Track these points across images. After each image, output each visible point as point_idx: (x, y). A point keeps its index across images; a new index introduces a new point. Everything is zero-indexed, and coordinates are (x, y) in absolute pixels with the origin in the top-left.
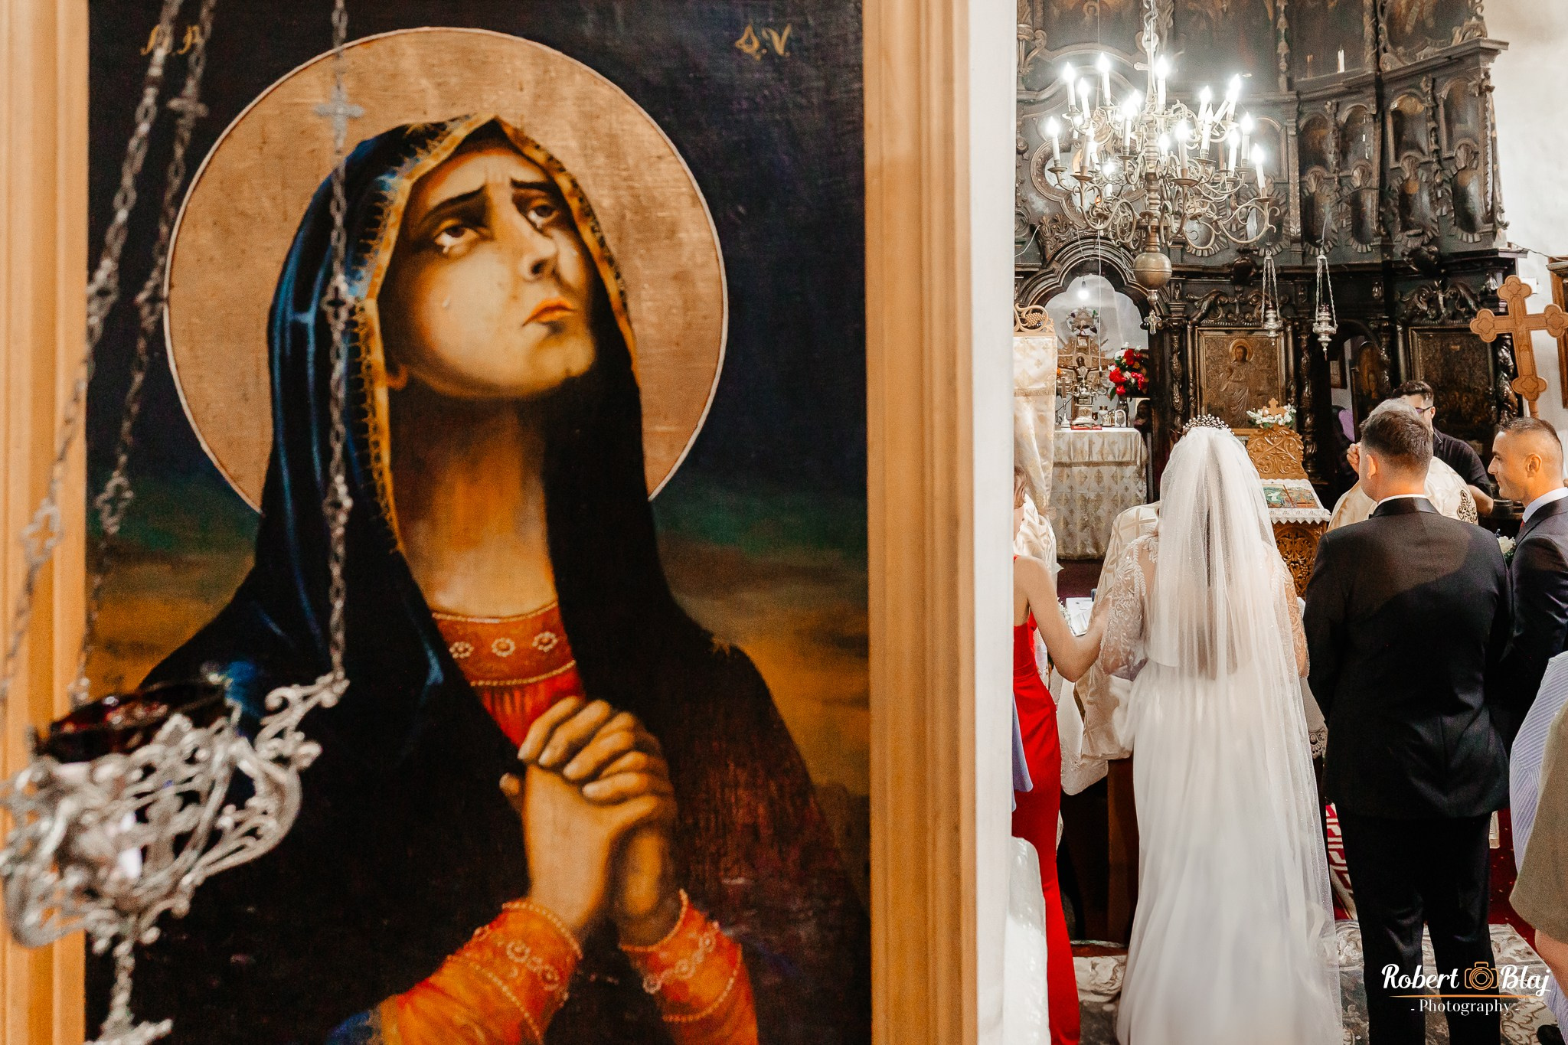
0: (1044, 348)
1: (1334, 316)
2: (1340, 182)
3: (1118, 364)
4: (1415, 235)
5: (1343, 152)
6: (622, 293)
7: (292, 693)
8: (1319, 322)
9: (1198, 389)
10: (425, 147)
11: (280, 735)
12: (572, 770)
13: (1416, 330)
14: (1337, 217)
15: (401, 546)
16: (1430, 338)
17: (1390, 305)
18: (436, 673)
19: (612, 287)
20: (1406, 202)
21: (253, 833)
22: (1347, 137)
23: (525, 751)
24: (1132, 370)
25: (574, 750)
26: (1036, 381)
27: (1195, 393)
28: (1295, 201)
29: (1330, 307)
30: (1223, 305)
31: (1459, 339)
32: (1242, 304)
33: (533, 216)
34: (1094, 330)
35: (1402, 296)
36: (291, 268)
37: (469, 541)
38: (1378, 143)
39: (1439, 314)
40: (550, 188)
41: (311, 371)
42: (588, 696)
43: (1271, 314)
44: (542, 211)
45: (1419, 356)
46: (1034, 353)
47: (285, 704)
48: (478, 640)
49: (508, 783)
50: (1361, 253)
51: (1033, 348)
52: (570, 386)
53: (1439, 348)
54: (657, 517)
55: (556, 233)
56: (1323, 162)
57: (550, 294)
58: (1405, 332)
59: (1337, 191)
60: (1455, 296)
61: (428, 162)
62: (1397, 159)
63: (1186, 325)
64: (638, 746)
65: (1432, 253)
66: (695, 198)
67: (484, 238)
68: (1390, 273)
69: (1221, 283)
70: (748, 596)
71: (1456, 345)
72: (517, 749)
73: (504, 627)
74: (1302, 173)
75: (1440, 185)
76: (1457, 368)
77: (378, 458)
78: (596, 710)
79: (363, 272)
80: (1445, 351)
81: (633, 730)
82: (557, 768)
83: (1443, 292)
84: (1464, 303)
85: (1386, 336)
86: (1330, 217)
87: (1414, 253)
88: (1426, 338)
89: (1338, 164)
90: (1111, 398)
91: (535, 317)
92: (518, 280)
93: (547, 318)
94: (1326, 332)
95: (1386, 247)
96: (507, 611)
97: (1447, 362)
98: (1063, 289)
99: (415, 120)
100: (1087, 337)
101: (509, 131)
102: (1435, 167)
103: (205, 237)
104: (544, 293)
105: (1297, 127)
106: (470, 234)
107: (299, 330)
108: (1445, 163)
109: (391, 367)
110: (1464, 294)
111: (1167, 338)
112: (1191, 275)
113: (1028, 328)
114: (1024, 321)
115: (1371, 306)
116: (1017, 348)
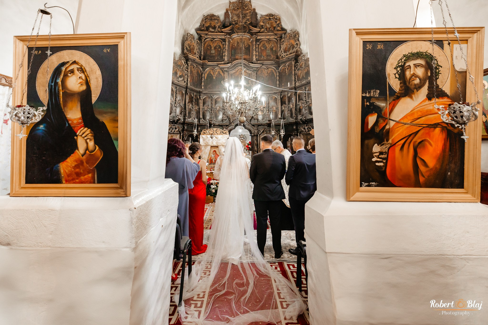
0: (226, 137)
1: (284, 131)
2: (288, 107)
3: (248, 144)
4: (301, 116)
5: (289, 101)
6: (90, 80)
7: (41, 108)
8: (281, 132)
10: (67, 64)
11: (39, 111)
12: (83, 136)
13: (302, 134)
14: (288, 114)
15: (63, 110)
17: (297, 130)
18: (67, 125)
19: (88, 80)
20: (300, 110)
21: (36, 120)
22: (290, 99)
23: (77, 134)
24: (250, 145)
25: (83, 133)
28: (280, 111)
29: (283, 129)
30: (265, 131)
32: (269, 131)
33: (79, 72)
34: (244, 138)
35: (299, 128)
36: (51, 78)
37: (71, 109)
38: (295, 99)
39: (306, 131)
40: (81, 68)
41: (53, 90)
42: (85, 127)
43: (273, 131)
44: (80, 71)
46: (224, 138)
47: (40, 109)
48: (72, 121)
49: (75, 137)
50: (292, 120)
51: (224, 137)
52: (83, 91)
54: (93, 106)
55: (82, 73)
56: (285, 104)
57: (81, 80)
59: (288, 109)
60: (309, 127)
61: (67, 66)
62: (299, 102)
63: (258, 135)
64: (91, 133)
65: (304, 119)
66: (98, 69)
67: (73, 74)
68: (297, 124)
69: (265, 127)
70: (104, 115)
72: (76, 134)
73: (75, 119)
74: (281, 106)
75: (306, 107)
77: (61, 100)
78: (86, 129)
79: (59, 79)
80: (307, 138)
81: (90, 131)
82: (81, 136)
83: (307, 127)
84: (310, 128)
86: (287, 113)
87: (301, 119)
89: (288, 104)
90: (246, 150)
91: (79, 83)
92: (77, 79)
93: (81, 83)
94: (283, 134)
95: (296, 119)
96: (76, 117)
98: (234, 128)
99: (66, 61)
100: (242, 140)
101: (77, 62)
102: (305, 103)
103: (41, 75)
104: (80, 80)
105: (280, 97)
106: (72, 74)
107: (52, 86)
108: (307, 102)
109: (62, 89)
110: (310, 127)
111: (254, 137)
112: (259, 125)
113: (224, 133)
114: (223, 132)
115: (294, 130)
116: (221, 137)
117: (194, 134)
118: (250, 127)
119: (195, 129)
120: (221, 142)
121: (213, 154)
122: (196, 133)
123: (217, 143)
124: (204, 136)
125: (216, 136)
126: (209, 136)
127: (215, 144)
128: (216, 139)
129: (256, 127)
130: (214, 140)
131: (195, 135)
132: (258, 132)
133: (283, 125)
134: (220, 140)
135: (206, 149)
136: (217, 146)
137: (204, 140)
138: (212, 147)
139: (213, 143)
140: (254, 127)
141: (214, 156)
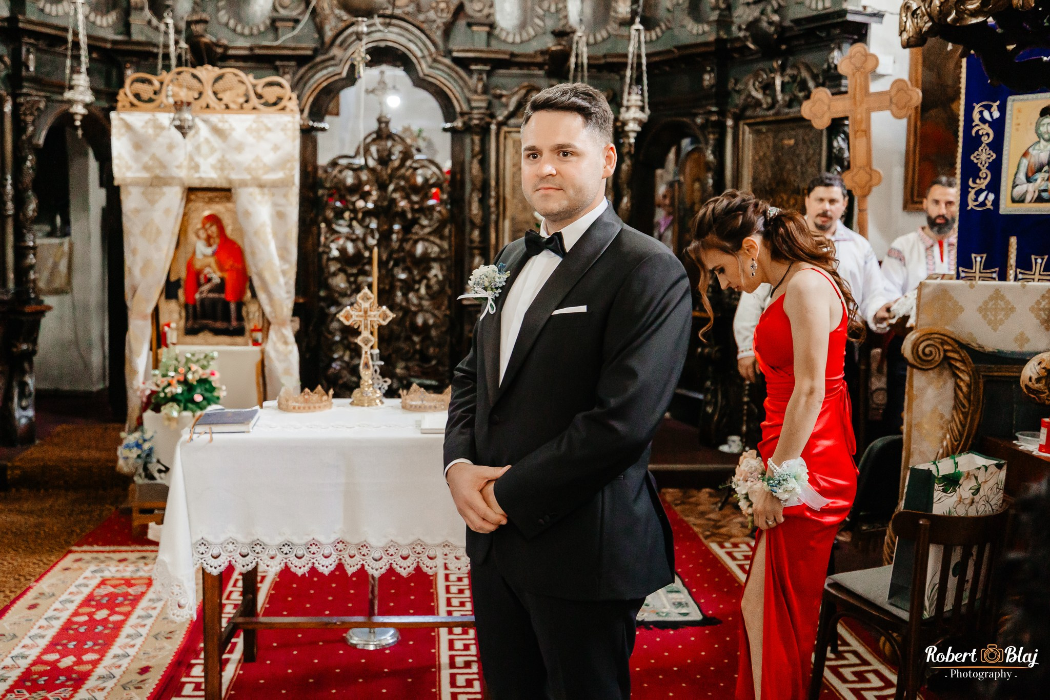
0: (283, 130)
1: (646, 100)
8: (628, 108)
9: (501, 200)
13: (749, 125)
16: (763, 133)
17: (721, 95)
26: (272, 169)
27: (497, 203)
29: (642, 90)
31: (793, 133)
35: (736, 84)
39: (775, 101)
45: (748, 155)
46: (269, 135)
51: (269, 129)
53: (771, 144)
58: (736, 128)
60: (794, 78)
63: (489, 124)
68: (724, 54)
69: (533, 76)
71: (790, 139)
76: (789, 167)
80: (777, 148)
83: (782, 75)
84: (803, 86)
85: (713, 133)
87: (752, 26)
88: (757, 133)
94: (635, 119)
95: (724, 21)
97: (778, 160)
110: (805, 74)
111: (468, 141)
112: (497, 64)
113: (266, 104)
114: (260, 96)
115: (700, 97)
116: (249, 130)
117: (71, 102)
118: (441, 76)
119: (79, 72)
120: (245, 158)
121: (203, 234)
122: (89, 98)
123: (222, 165)
124: (138, 119)
125: (215, 118)
126: (165, 118)
127: (209, 174)
128: (216, 141)
129: (480, 72)
130: (205, 149)
131: (79, 110)
132: (490, 105)
133: (639, 65)
134: (239, 148)
135: (152, 202)
136: (225, 185)
137: (139, 145)
138: (191, 192)
139: (196, 168)
140: (470, 73)
141: (209, 251)
